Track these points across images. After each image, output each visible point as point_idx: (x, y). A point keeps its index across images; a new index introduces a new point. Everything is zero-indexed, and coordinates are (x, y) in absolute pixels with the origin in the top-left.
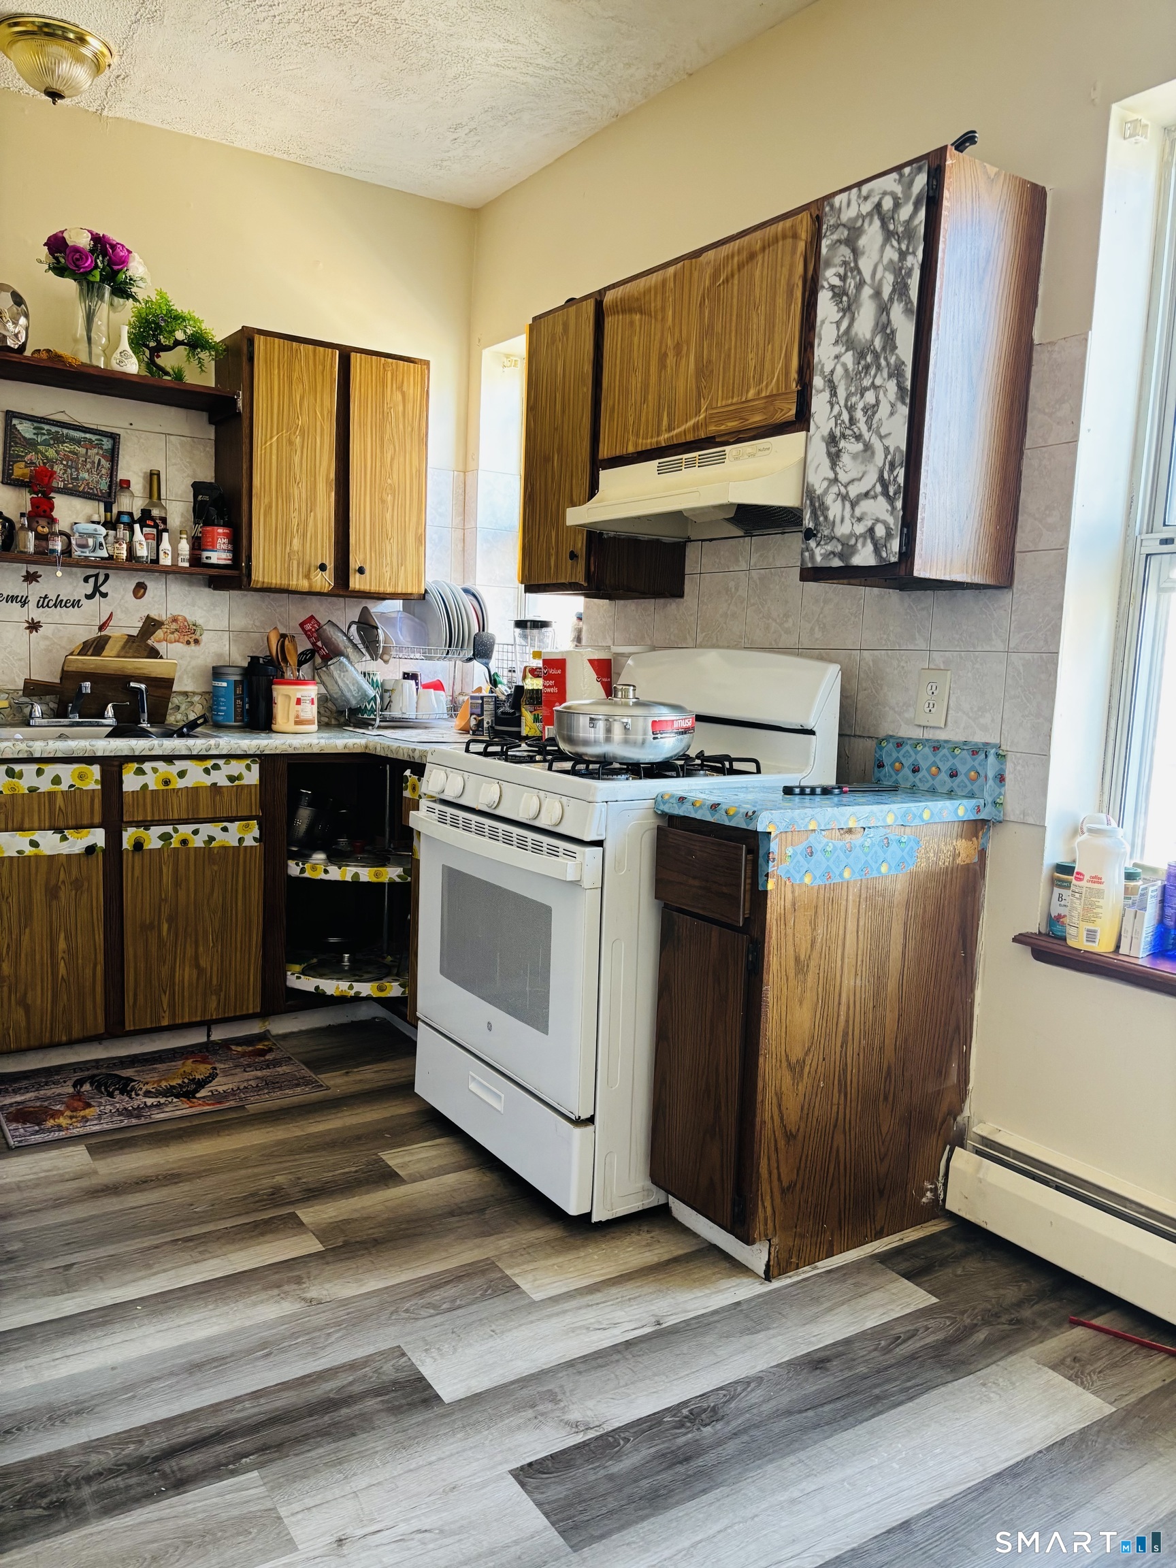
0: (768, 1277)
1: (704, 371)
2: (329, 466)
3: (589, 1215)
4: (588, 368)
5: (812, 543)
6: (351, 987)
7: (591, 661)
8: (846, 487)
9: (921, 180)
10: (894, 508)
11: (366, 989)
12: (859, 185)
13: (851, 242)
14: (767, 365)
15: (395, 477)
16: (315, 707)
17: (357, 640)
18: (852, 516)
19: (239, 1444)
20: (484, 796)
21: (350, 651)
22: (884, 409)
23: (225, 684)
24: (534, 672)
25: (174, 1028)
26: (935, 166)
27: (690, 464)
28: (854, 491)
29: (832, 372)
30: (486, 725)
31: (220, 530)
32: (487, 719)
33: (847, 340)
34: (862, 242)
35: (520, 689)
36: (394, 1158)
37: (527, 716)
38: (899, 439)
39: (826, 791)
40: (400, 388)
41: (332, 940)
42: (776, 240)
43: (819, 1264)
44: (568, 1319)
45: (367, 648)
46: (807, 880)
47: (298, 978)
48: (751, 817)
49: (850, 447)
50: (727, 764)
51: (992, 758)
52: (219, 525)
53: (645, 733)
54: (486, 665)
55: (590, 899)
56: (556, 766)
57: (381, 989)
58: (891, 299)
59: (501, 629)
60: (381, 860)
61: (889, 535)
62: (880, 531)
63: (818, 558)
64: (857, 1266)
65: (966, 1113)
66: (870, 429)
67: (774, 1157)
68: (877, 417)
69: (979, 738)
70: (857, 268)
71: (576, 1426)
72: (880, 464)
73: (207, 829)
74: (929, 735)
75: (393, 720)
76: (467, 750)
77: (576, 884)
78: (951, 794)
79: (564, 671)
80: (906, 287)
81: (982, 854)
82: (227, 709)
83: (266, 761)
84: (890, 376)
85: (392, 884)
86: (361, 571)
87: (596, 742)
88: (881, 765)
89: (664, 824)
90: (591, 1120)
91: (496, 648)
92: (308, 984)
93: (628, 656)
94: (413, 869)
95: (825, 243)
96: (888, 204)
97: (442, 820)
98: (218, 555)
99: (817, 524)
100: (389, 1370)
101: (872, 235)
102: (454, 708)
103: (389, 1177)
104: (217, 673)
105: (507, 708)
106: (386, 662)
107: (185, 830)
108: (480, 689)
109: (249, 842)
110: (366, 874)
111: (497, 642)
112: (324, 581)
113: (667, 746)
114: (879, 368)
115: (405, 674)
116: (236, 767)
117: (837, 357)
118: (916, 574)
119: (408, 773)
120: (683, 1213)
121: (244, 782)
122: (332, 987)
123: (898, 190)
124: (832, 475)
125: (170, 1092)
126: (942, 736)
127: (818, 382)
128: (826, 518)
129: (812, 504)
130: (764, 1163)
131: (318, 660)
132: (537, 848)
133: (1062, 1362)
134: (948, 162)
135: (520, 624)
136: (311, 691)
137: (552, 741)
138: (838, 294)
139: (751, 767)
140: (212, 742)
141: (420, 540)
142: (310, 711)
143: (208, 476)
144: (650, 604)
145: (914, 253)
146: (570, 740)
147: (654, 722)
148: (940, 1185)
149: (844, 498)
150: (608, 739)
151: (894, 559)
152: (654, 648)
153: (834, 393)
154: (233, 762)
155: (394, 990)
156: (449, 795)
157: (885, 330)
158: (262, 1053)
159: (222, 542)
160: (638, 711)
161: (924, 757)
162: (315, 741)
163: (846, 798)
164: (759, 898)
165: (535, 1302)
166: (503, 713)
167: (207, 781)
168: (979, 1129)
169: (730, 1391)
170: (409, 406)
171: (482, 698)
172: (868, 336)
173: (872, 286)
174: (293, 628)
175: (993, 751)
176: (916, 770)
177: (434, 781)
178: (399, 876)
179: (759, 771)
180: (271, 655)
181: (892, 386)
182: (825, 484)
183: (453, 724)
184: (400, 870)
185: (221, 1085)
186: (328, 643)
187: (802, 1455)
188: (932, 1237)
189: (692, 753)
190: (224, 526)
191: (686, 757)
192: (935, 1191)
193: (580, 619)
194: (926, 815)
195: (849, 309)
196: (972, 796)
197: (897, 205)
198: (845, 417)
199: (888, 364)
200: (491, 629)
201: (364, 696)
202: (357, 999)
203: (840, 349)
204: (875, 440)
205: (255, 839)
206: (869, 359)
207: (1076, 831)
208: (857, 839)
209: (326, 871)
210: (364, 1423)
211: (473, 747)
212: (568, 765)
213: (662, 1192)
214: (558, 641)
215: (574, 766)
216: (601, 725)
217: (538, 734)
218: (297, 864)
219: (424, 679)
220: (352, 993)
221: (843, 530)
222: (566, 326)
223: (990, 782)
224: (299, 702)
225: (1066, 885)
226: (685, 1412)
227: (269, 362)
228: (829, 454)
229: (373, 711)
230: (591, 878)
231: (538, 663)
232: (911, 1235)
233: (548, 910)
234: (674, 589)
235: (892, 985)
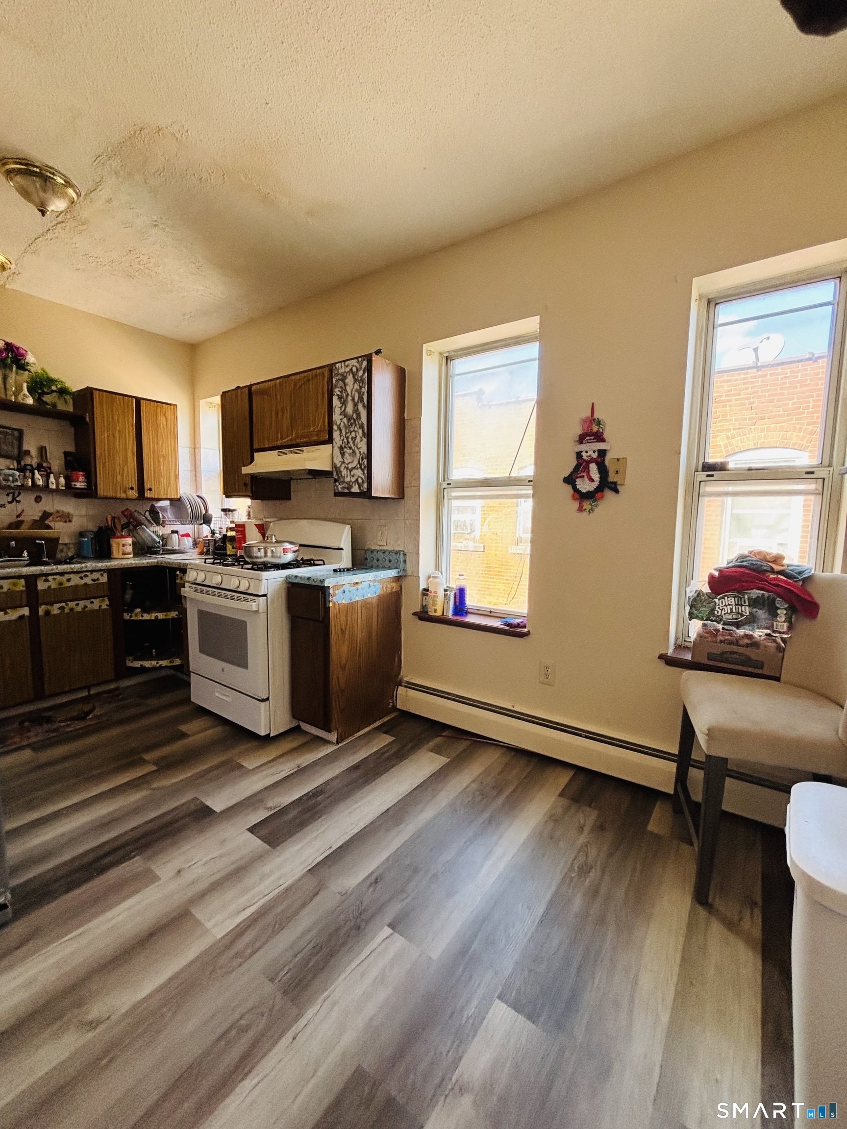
0: (338, 743)
1: (293, 419)
2: (133, 445)
3: (269, 734)
4: (247, 414)
5: (337, 484)
6: (157, 663)
7: (255, 525)
8: (347, 464)
9: (365, 363)
10: (364, 473)
11: (164, 663)
12: (344, 361)
13: (343, 379)
14: (317, 419)
15: (164, 451)
16: (131, 547)
17: (149, 518)
18: (350, 475)
19: (128, 848)
20: (216, 580)
21: (146, 522)
22: (358, 439)
23: (86, 539)
24: (231, 529)
25: (71, 691)
26: (369, 358)
27: (290, 453)
28: (350, 466)
29: (340, 424)
30: (211, 550)
31: (81, 473)
32: (211, 549)
33: (344, 413)
34: (347, 381)
35: (225, 536)
36: (184, 728)
37: (229, 547)
38: (364, 450)
39: (348, 570)
40: (165, 415)
41: (146, 644)
42: (316, 375)
43: (355, 735)
44: (264, 773)
45: (154, 521)
46: (343, 602)
47: (132, 662)
48: (323, 581)
49: (348, 451)
50: (312, 562)
51: (402, 555)
52: (80, 471)
53: (281, 553)
54: (209, 526)
55: (263, 616)
56: (245, 566)
57: (171, 662)
58: (358, 401)
59: (214, 511)
60: (167, 609)
61: (363, 482)
62: (360, 481)
63: (340, 489)
64: (369, 733)
65: (401, 674)
66: (354, 445)
67: (337, 700)
68: (356, 441)
69: (397, 549)
70: (345, 390)
71: (271, 809)
72: (358, 457)
73: (82, 603)
74: (381, 548)
75: (168, 550)
76: (205, 562)
77: (257, 612)
78: (390, 568)
79: (245, 529)
80: (362, 398)
81: (401, 587)
82: (88, 550)
83: (110, 572)
84: (360, 428)
85: (173, 619)
86: (150, 489)
87: (261, 557)
88: (366, 559)
89: (290, 586)
90: (268, 699)
91: (213, 519)
92: (137, 664)
93: (270, 522)
94: (183, 612)
95: (334, 380)
96: (354, 369)
97: (196, 591)
98: (80, 484)
99: (339, 477)
100: (193, 807)
101: (350, 380)
102: (195, 544)
103: (184, 735)
104: (82, 534)
105: (220, 543)
106: (164, 527)
107: (72, 604)
108: (207, 536)
109: (104, 607)
110: (161, 616)
111: (213, 516)
112: (134, 494)
113: (289, 557)
114: (356, 425)
115: (172, 531)
116: (96, 575)
117: (341, 419)
118: (373, 495)
119: (178, 573)
120: (305, 727)
121: (101, 581)
122: (147, 664)
123: (358, 365)
124: (342, 461)
125: (73, 719)
126: (386, 548)
127: (335, 427)
128: (341, 475)
129: (336, 470)
130: (334, 704)
131: (131, 527)
132: (239, 599)
133: (434, 749)
134: (373, 359)
135: (223, 510)
136: (129, 540)
137: (242, 557)
138: (340, 398)
139: (321, 562)
140: (83, 565)
141: (176, 476)
142: (129, 549)
143: (71, 449)
144: (278, 502)
145: (364, 387)
146: (250, 557)
147: (283, 549)
148: (395, 700)
149: (347, 468)
150: (266, 556)
151: (365, 490)
152: (281, 519)
153: (341, 432)
154: (95, 573)
155: (178, 662)
156: (199, 581)
157: (356, 411)
158: (118, 695)
159: (81, 478)
160: (276, 545)
161: (380, 556)
162: (133, 562)
163: (356, 572)
164: (327, 610)
165: (250, 770)
166: (218, 545)
167: (82, 582)
168: (405, 679)
169: (327, 783)
170: (169, 422)
171: (209, 540)
172: (351, 413)
173: (351, 396)
174: (118, 513)
175: (402, 553)
176: (378, 560)
177: (191, 576)
178: (177, 615)
179: (324, 564)
180: (108, 525)
181: (360, 431)
182: (340, 463)
183: (196, 551)
184: (177, 613)
185: (97, 712)
186: (135, 519)
187: (352, 798)
188: (393, 718)
189: (299, 559)
190: (82, 471)
191: (297, 560)
192: (393, 702)
193: (249, 507)
194: (382, 576)
195: (344, 403)
196: (396, 568)
197: (358, 370)
198: (345, 440)
199: (359, 424)
200: (210, 512)
201: (154, 540)
202: (161, 667)
203: (342, 417)
204: (356, 449)
205: (107, 605)
206: (352, 421)
207: (429, 577)
208: (359, 586)
209: (142, 616)
210: (184, 827)
211: (208, 561)
212: (250, 566)
213: (297, 721)
214: (241, 517)
215: (252, 567)
216: (262, 551)
217: (234, 553)
218: (128, 614)
219: (181, 533)
220: (158, 665)
221: (348, 479)
222: (236, 396)
223: (402, 563)
224: (123, 545)
225: (427, 595)
226: (311, 794)
227: (101, 403)
228: (341, 453)
229: (159, 547)
230: (262, 608)
231: (234, 525)
232: (386, 719)
233: (245, 622)
234: (287, 497)
235: (374, 634)
